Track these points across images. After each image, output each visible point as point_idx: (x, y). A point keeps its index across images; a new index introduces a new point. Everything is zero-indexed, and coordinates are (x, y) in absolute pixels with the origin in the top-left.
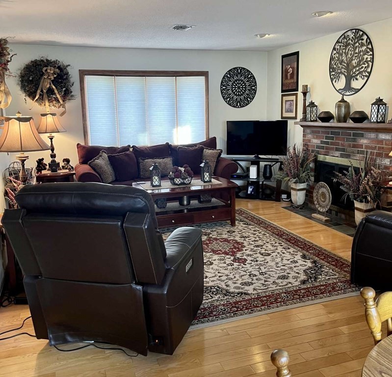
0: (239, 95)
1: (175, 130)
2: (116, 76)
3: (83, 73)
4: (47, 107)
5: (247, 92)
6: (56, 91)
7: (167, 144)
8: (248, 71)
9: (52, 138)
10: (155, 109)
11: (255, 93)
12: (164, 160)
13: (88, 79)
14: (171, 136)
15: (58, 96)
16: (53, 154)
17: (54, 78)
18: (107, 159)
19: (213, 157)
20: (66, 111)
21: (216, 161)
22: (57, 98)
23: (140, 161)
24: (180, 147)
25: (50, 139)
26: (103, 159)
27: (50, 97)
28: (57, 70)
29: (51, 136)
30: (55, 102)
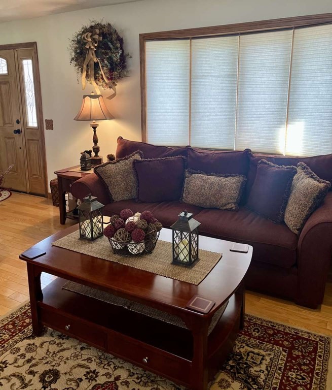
3: (146, 38)
6: (100, 66)
7: (248, 151)
9: (96, 127)
13: (149, 45)
15: (103, 73)
16: (96, 147)
17: (95, 47)
18: (131, 165)
19: (305, 196)
20: (115, 93)
21: (310, 205)
22: (102, 75)
23: (187, 174)
24: (264, 160)
25: (93, 127)
26: (126, 164)
27: (98, 74)
28: (96, 37)
29: (94, 124)
30: (101, 81)
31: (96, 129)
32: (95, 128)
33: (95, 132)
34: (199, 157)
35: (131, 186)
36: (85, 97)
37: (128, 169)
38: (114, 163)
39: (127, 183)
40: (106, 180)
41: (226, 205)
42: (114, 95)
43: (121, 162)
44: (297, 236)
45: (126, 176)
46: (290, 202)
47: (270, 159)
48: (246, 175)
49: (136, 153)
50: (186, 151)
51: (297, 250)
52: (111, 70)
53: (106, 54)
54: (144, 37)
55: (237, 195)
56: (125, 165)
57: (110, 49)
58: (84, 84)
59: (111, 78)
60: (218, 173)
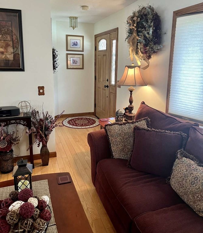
16: (131, 106)
17: (135, 27)
20: (149, 65)
23: (179, 155)
25: (130, 91)
28: (135, 18)
29: (131, 88)
31: (133, 92)
32: (131, 91)
33: (131, 94)
35: (128, 148)
36: (126, 67)
37: (130, 132)
38: (121, 125)
39: (125, 146)
42: (147, 67)
43: (127, 125)
45: (126, 138)
49: (144, 119)
52: (145, 45)
54: (177, 14)
56: (128, 128)
59: (145, 52)
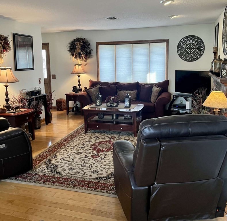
0: (190, 53)
1: (148, 75)
2: (116, 44)
3: (98, 44)
4: (79, 61)
5: (197, 51)
6: (82, 54)
7: (138, 82)
8: (198, 37)
9: (80, 76)
10: (137, 62)
11: (203, 52)
12: (131, 92)
13: (100, 46)
14: (146, 78)
15: (83, 56)
17: (80, 47)
18: (98, 89)
19: (156, 92)
21: (157, 95)
22: (82, 57)
23: (118, 91)
24: (143, 85)
26: (96, 89)
27: (80, 56)
28: (81, 43)
30: (82, 59)
33: (79, 78)
34: (122, 85)
36: (75, 65)
40: (90, 94)
41: (132, 99)
42: (86, 64)
44: (154, 104)
46: (152, 96)
47: (145, 84)
48: (138, 90)
49: (98, 85)
50: (116, 84)
51: (155, 107)
52: (86, 55)
53: (84, 49)
55: (135, 96)
57: (86, 47)
58: (73, 60)
59: (86, 58)
60: (128, 90)
